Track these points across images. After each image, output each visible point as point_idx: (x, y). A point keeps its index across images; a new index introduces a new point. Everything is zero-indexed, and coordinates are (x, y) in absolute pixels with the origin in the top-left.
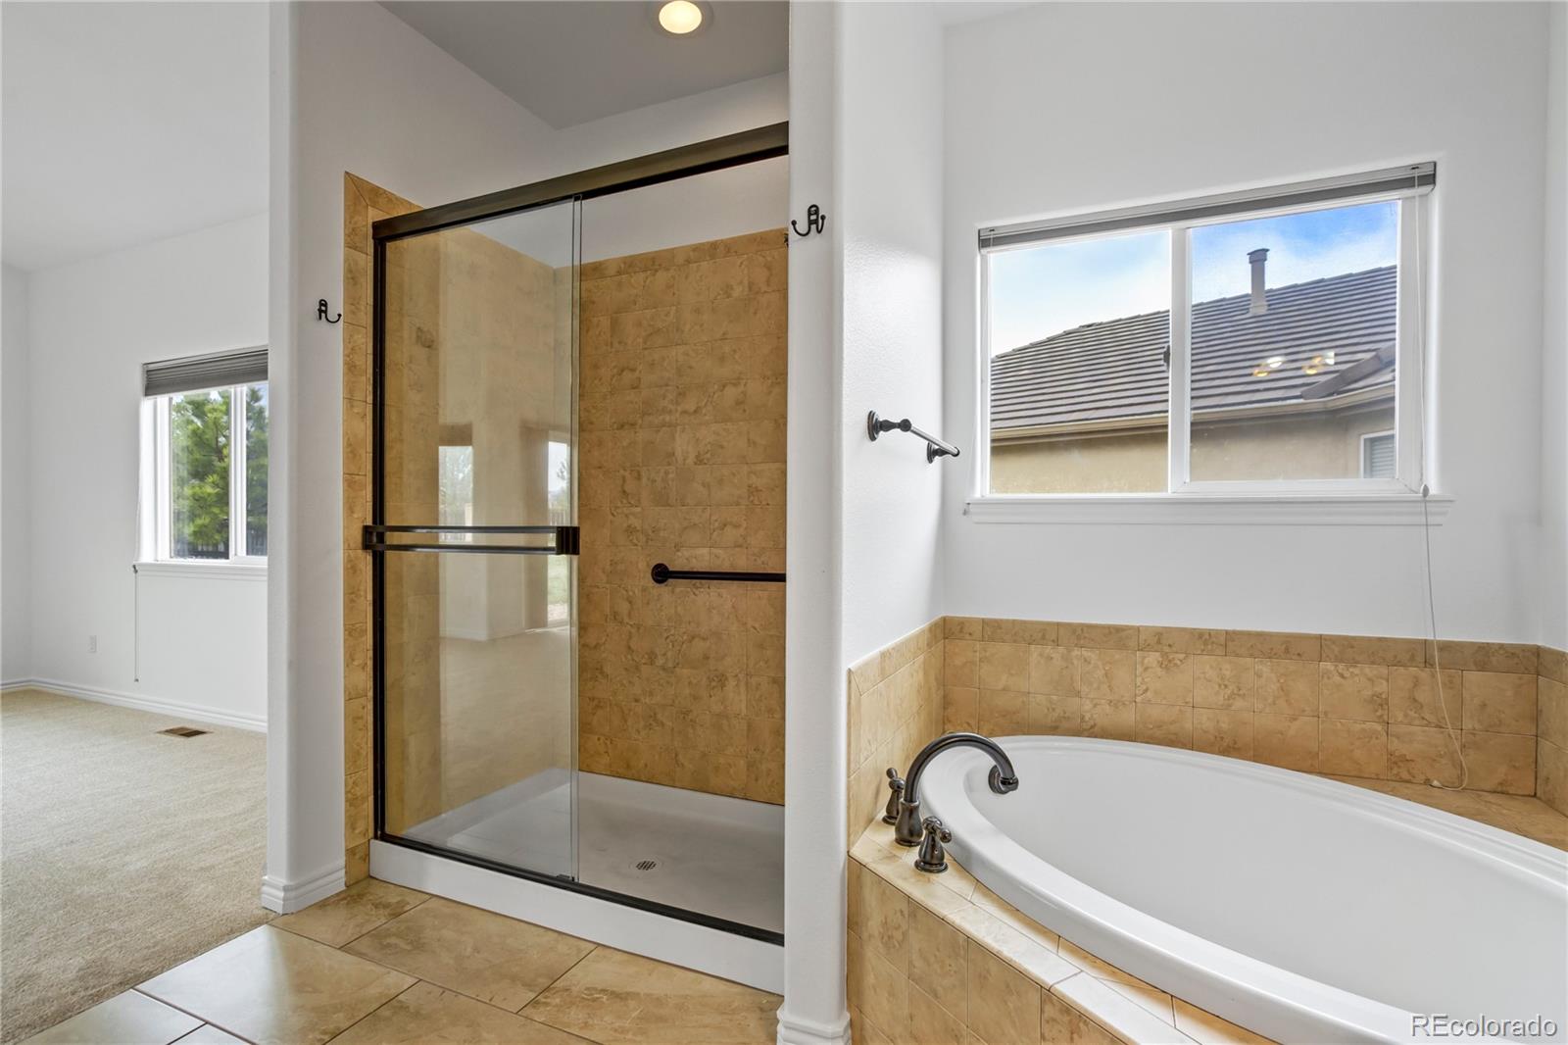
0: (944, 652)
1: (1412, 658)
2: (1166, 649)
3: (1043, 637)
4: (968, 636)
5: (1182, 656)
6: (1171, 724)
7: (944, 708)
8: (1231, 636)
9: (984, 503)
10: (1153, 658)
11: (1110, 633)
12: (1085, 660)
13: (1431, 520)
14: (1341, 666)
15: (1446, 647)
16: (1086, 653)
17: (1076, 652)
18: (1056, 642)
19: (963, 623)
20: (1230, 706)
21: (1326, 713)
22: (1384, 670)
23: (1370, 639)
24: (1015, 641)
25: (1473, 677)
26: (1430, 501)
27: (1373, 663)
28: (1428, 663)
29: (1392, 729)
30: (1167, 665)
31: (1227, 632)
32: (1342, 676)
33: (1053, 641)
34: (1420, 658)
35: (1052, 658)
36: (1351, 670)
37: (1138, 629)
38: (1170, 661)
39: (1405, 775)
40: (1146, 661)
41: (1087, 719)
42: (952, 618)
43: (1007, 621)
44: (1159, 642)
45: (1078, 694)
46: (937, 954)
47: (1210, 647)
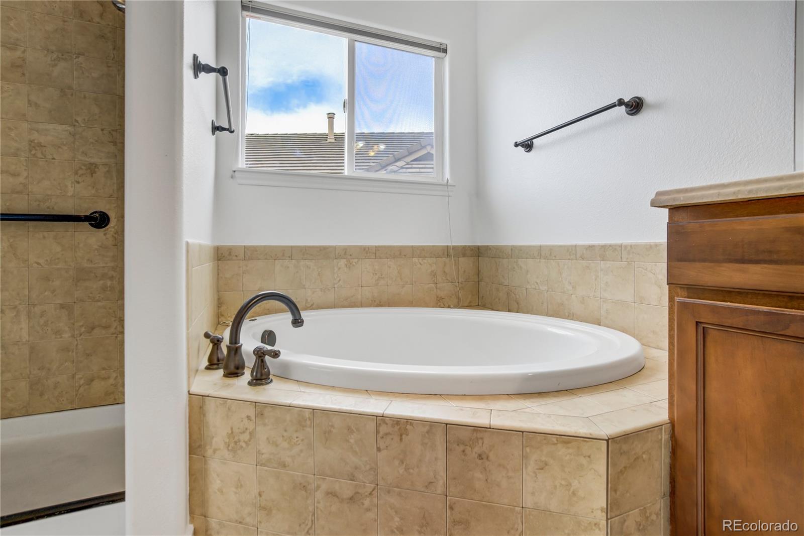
0: (218, 269)
1: (444, 254)
2: (349, 257)
3: (283, 255)
4: (235, 258)
5: (356, 260)
6: (352, 297)
7: (218, 307)
8: (377, 248)
9: (242, 171)
10: (342, 262)
11: (321, 250)
12: (307, 267)
13: (450, 194)
14: (420, 259)
15: (455, 248)
16: (308, 263)
17: (302, 263)
18: (291, 258)
19: (231, 249)
20: (378, 284)
21: (415, 282)
22: (435, 260)
23: (430, 246)
24: (266, 259)
25: (462, 259)
26: (451, 186)
27: (431, 257)
28: (448, 256)
29: (438, 285)
30: (349, 266)
31: (376, 247)
32: (421, 264)
33: (289, 257)
34: (446, 253)
35: (288, 267)
36: (424, 261)
37: (335, 248)
38: (351, 264)
39: (442, 305)
40: (339, 265)
41: (309, 301)
42: (223, 247)
43: (261, 246)
44: (345, 254)
45: (304, 287)
46: (285, 434)
47: (369, 255)
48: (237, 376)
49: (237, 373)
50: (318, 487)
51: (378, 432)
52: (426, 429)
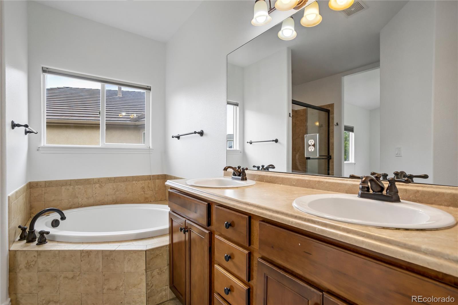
0: (30, 193)
1: (148, 179)
2: (101, 183)
3: (66, 184)
4: (39, 187)
5: (104, 184)
6: (102, 200)
7: (30, 210)
8: (115, 178)
9: (44, 148)
10: (97, 185)
11: (86, 181)
12: (79, 188)
13: (151, 153)
14: (137, 182)
15: (153, 176)
16: (79, 186)
17: (76, 187)
18: (70, 185)
19: (37, 183)
20: (115, 194)
21: (134, 192)
22: (144, 182)
23: (141, 176)
24: (57, 186)
25: (157, 181)
26: (151, 149)
27: (142, 180)
28: (150, 179)
29: (145, 193)
30: (101, 187)
31: (114, 177)
32: (137, 184)
33: (69, 185)
34: (149, 178)
35: (69, 189)
36: (138, 182)
37: (93, 179)
39: (147, 201)
40: (95, 186)
41: (80, 203)
42: (33, 182)
43: (54, 181)
44: (99, 181)
45: (77, 197)
46: (49, 260)
47: (111, 181)
48: (33, 242)
49: (32, 241)
50: (61, 276)
51: (81, 255)
52: (96, 253)
